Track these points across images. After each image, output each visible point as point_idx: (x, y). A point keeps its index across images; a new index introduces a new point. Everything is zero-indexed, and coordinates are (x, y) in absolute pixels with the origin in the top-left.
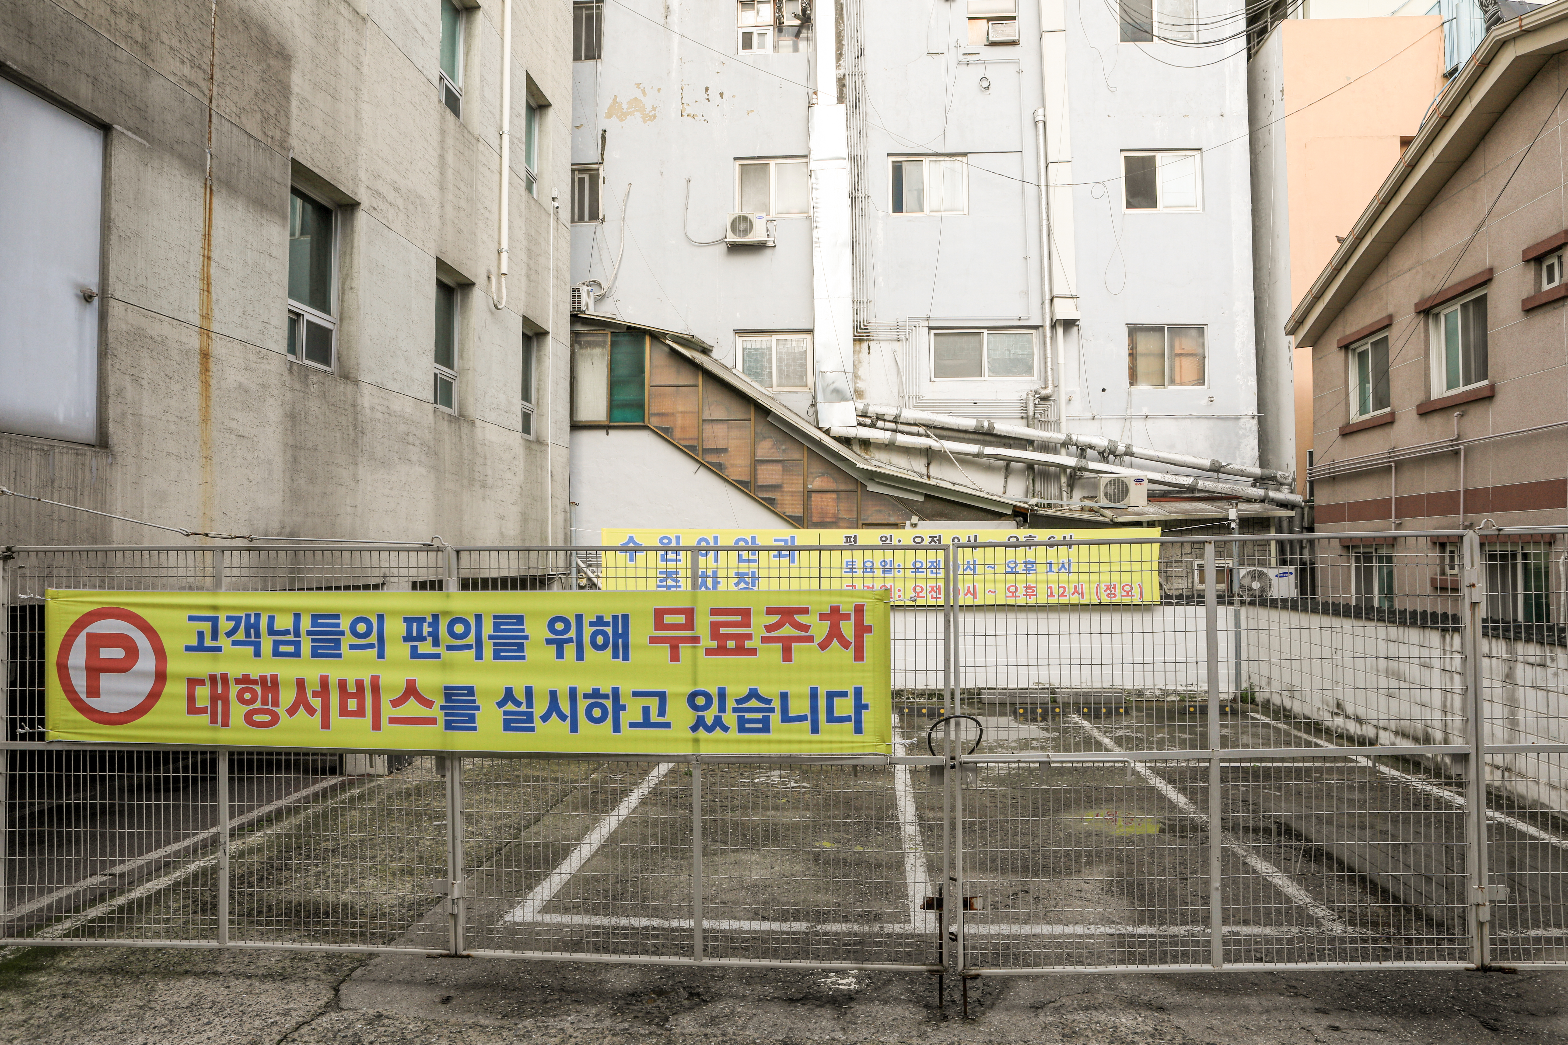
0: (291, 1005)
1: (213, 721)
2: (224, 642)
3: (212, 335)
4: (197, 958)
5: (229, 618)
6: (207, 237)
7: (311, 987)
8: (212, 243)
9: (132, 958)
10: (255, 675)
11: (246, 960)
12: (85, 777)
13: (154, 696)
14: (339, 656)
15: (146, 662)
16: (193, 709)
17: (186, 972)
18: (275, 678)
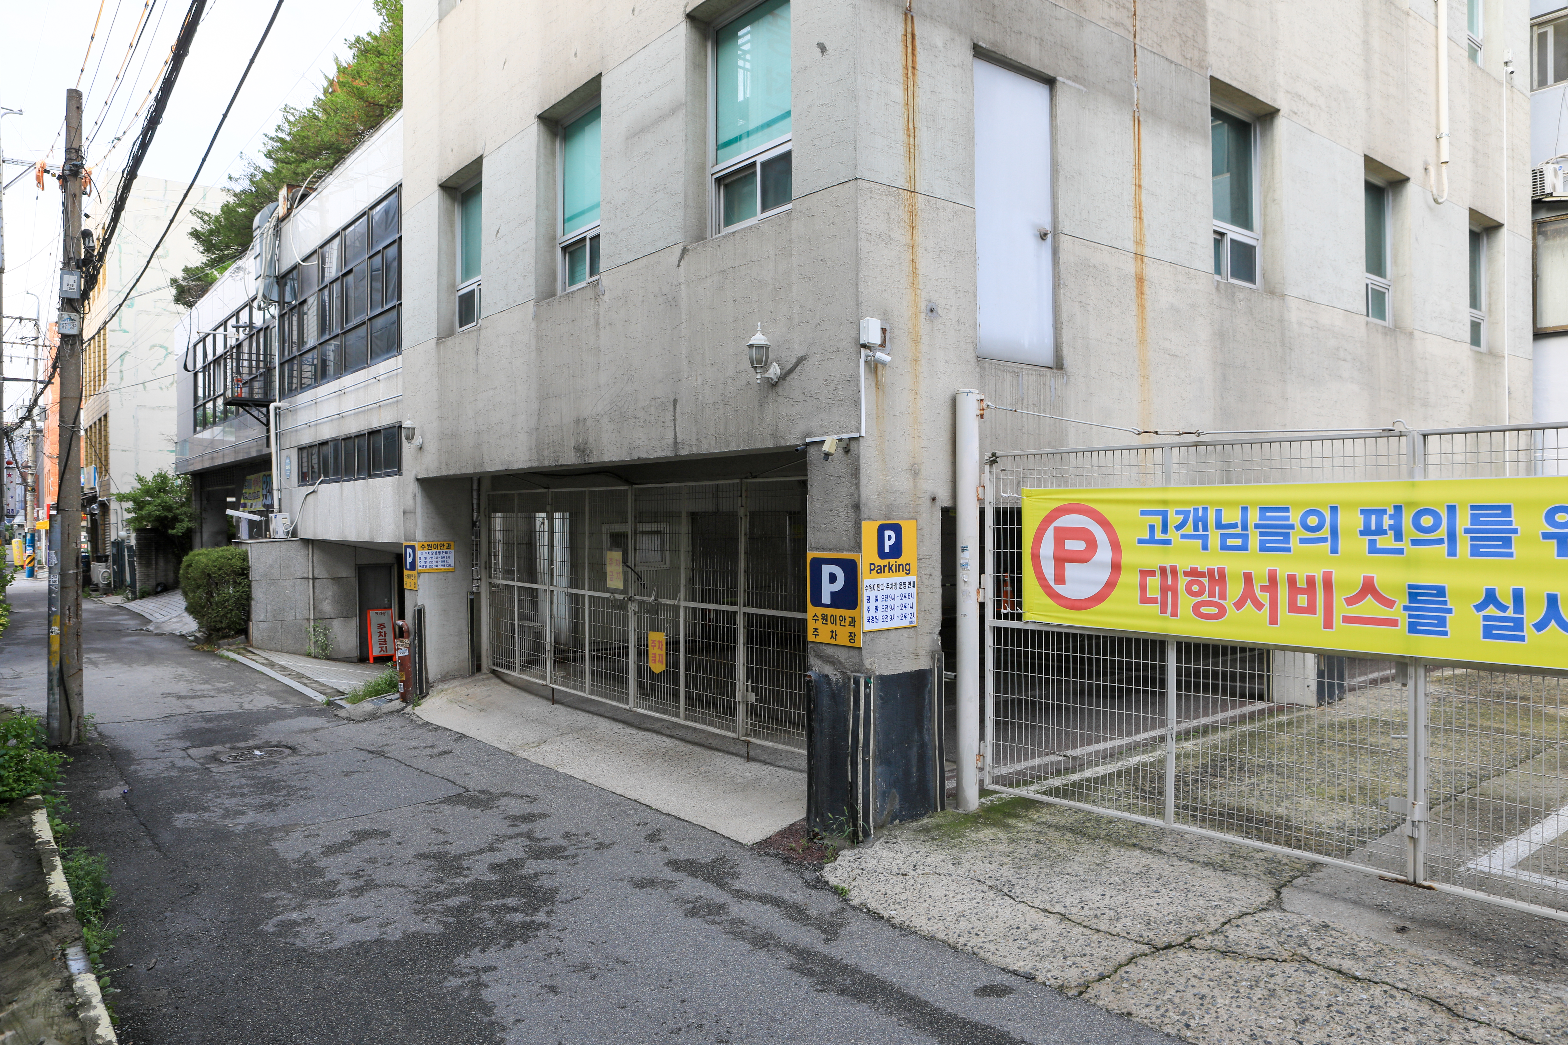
0: (1233, 895)
1: (1163, 611)
2: (1173, 535)
3: (1145, 259)
4: (1143, 836)
5: (1178, 513)
6: (1138, 167)
7: (1251, 883)
8: (1142, 171)
9: (1087, 824)
10: (1203, 568)
11: (1188, 847)
12: (1053, 655)
13: (1111, 585)
14: (1288, 550)
15: (1104, 554)
16: (1145, 599)
17: (1134, 845)
18: (1222, 573)
